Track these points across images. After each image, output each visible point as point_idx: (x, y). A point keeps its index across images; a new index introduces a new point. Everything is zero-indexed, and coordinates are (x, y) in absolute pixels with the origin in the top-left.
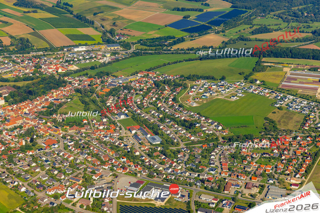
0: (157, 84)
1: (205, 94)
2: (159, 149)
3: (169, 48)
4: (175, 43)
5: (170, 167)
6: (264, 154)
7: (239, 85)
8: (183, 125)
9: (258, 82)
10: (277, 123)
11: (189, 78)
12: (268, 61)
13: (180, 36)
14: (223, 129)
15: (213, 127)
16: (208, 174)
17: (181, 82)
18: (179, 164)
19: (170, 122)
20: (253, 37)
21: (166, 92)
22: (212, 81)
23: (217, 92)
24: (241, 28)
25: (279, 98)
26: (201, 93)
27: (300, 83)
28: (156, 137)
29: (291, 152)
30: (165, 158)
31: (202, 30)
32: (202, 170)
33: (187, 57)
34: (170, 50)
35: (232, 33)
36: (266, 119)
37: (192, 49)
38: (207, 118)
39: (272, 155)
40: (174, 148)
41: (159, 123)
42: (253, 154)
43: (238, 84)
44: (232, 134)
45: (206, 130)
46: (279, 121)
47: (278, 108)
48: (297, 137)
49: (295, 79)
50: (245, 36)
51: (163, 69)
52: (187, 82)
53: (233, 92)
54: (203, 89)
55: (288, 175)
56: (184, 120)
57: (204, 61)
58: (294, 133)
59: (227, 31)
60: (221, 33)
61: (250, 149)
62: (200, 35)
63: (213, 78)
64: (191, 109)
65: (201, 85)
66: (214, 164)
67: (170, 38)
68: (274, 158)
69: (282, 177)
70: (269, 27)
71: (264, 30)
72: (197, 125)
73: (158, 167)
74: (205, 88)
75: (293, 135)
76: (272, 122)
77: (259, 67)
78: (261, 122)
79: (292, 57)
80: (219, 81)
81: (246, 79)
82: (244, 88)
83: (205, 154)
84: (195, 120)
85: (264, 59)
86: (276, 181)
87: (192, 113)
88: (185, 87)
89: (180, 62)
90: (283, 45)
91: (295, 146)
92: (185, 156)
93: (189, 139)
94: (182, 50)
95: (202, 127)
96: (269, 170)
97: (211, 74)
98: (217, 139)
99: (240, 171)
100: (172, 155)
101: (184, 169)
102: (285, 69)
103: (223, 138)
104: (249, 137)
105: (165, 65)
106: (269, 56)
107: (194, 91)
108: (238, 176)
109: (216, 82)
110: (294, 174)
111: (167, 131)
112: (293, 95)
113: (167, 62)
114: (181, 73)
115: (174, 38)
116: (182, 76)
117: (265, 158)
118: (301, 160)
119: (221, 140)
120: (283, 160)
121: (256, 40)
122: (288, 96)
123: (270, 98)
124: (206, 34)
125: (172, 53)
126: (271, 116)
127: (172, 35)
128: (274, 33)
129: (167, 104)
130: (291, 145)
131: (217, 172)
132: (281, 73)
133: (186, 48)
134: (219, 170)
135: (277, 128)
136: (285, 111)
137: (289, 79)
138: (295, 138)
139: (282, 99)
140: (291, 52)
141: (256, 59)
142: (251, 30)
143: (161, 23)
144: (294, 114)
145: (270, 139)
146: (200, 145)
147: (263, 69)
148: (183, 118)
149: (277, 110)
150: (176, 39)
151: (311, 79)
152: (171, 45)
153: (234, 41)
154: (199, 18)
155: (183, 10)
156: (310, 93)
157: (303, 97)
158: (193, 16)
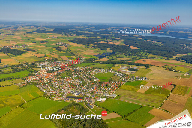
0: (86, 69)
1: (97, 72)
2: (82, 84)
4: (95, 60)
5: (83, 88)
9: (112, 69)
11: (95, 68)
12: (116, 65)
13: (96, 58)
14: (99, 80)
15: (96, 79)
16: (91, 90)
18: (85, 87)
19: (86, 78)
20: (116, 59)
21: (88, 71)
23: (100, 71)
24: (113, 57)
27: (123, 70)
28: (82, 81)
30: (82, 86)
31: (103, 57)
33: (97, 63)
35: (111, 58)
37: (99, 62)
38: (95, 77)
41: (83, 78)
44: (101, 81)
46: (114, 79)
47: (114, 75)
50: (114, 59)
51: (89, 66)
53: (104, 72)
55: (111, 90)
56: (90, 78)
60: (108, 58)
61: (104, 85)
63: (101, 68)
64: (93, 75)
65: (97, 70)
66: (93, 87)
67: (94, 59)
68: (109, 87)
69: (109, 91)
71: (120, 57)
73: (80, 88)
76: (112, 78)
77: (113, 66)
78: (109, 78)
81: (109, 69)
82: (108, 71)
84: (92, 78)
86: (107, 92)
88: (93, 70)
89: (95, 64)
92: (87, 86)
93: (90, 82)
95: (94, 79)
96: (106, 89)
100: (84, 85)
101: (86, 89)
102: (120, 67)
103: (98, 82)
104: (104, 82)
106: (117, 63)
107: (95, 71)
108: (98, 90)
111: (85, 80)
113: (91, 64)
116: (93, 68)
117: (107, 86)
118: (115, 87)
120: (111, 87)
121: (116, 60)
122: (118, 73)
123: (113, 73)
125: (93, 62)
126: (112, 77)
128: (122, 58)
129: (87, 74)
130: (114, 84)
131: (93, 89)
133: (97, 61)
135: (112, 80)
136: (116, 76)
137: (120, 69)
138: (116, 82)
139: (116, 73)
141: (113, 64)
142: (116, 57)
143: (93, 55)
144: (118, 77)
145: (110, 82)
146: (92, 83)
147: (114, 66)
151: (126, 69)
152: (93, 60)
153: (110, 60)
154: (103, 54)
155: (99, 52)
156: (124, 72)
157: (122, 73)
158: (101, 54)
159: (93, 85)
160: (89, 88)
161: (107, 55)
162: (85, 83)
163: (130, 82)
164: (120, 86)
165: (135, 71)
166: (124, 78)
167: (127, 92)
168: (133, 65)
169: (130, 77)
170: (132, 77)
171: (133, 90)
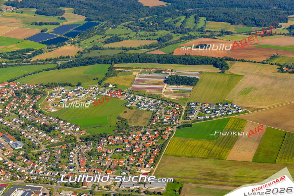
0: (18, 94)
1: (63, 100)
2: (21, 153)
3: (29, 60)
4: (34, 55)
5: (32, 168)
6: (117, 149)
7: (94, 90)
8: (43, 129)
9: (111, 86)
10: (128, 121)
11: (47, 86)
12: (119, 67)
13: (38, 48)
14: (80, 130)
15: (71, 129)
16: (67, 172)
17: (40, 90)
18: (40, 165)
19: (31, 127)
20: (106, 46)
21: (26, 100)
22: (69, 87)
23: (73, 97)
24: (95, 38)
25: (130, 99)
26: (59, 99)
27: (148, 84)
28: (18, 142)
29: (141, 146)
30: (27, 161)
31: (59, 42)
32: (62, 169)
33: (46, 67)
34: (29, 62)
35: (87, 43)
36: (119, 118)
37: (50, 60)
38: (65, 122)
39: (124, 149)
40: (36, 151)
41: (20, 129)
42: (108, 150)
43: (93, 88)
44: (89, 134)
45: (64, 132)
46: (130, 120)
47: (129, 108)
48: (146, 132)
49: (143, 81)
50: (99, 45)
51: (24, 79)
52: (46, 89)
53: (89, 96)
54: (61, 95)
55: (139, 166)
56: (44, 125)
57: (61, 70)
58: (143, 128)
59: (82, 42)
60: (77, 44)
61: (105, 146)
62: (58, 47)
63: (70, 85)
64: (50, 114)
65: (59, 92)
66: (72, 162)
67: (29, 50)
68: (126, 152)
69: (133, 168)
70: (119, 37)
71: (116, 39)
72: (57, 128)
73: (21, 170)
74: (63, 94)
75: (142, 131)
76: (124, 120)
77: (111, 73)
78: (114, 122)
79: (140, 62)
80: (76, 87)
81: (100, 83)
82: (98, 92)
83: (64, 154)
84: (54, 124)
85: (116, 65)
86: (128, 172)
87: (51, 118)
88: (45, 95)
89: (39, 72)
90: (132, 52)
91: (144, 140)
92: (45, 157)
93: (49, 141)
94: (41, 61)
95: (61, 129)
96: (122, 164)
97: (68, 81)
98: (75, 139)
99: (96, 166)
100: (34, 157)
101: (45, 170)
102: (135, 73)
103: (80, 138)
104: (104, 136)
105: (25, 75)
106: (120, 62)
107: (53, 98)
108: (94, 171)
109: (72, 88)
110: (144, 164)
111: (28, 136)
112: (142, 96)
113: (27, 72)
114: (40, 83)
115: (33, 50)
116: (41, 85)
117: (118, 153)
118: (150, 152)
119: (79, 140)
120: (134, 153)
121: (109, 48)
122: (137, 96)
123: (121, 99)
124: (62, 45)
125: (32, 64)
126: (122, 115)
127: (31, 47)
128: (124, 41)
129: (28, 111)
130: (141, 139)
131: (76, 169)
132: (130, 77)
133: (44, 59)
134: (78, 167)
135: (128, 126)
136: (135, 110)
137: (138, 82)
138: (144, 133)
139: (132, 99)
140: (138, 58)
141: (108, 65)
142: (104, 40)
143: (21, 37)
144: (143, 112)
145: (122, 136)
146: (60, 146)
147: (115, 74)
148: (43, 123)
149: (128, 110)
150: (35, 52)
151: (157, 80)
152: (30, 56)
153: (89, 51)
154: (56, 31)
155: (41, 24)
156: (157, 93)
157: (150, 97)
158: (50, 29)
159: (68, 151)
160: (57, 166)
161: (72, 35)
162: (34, 147)
163: (190, 126)
164: (163, 146)
165: (188, 84)
166: (166, 113)
167: (193, 163)
168: (175, 62)
169: (184, 107)
170: (190, 109)
171: (213, 156)
